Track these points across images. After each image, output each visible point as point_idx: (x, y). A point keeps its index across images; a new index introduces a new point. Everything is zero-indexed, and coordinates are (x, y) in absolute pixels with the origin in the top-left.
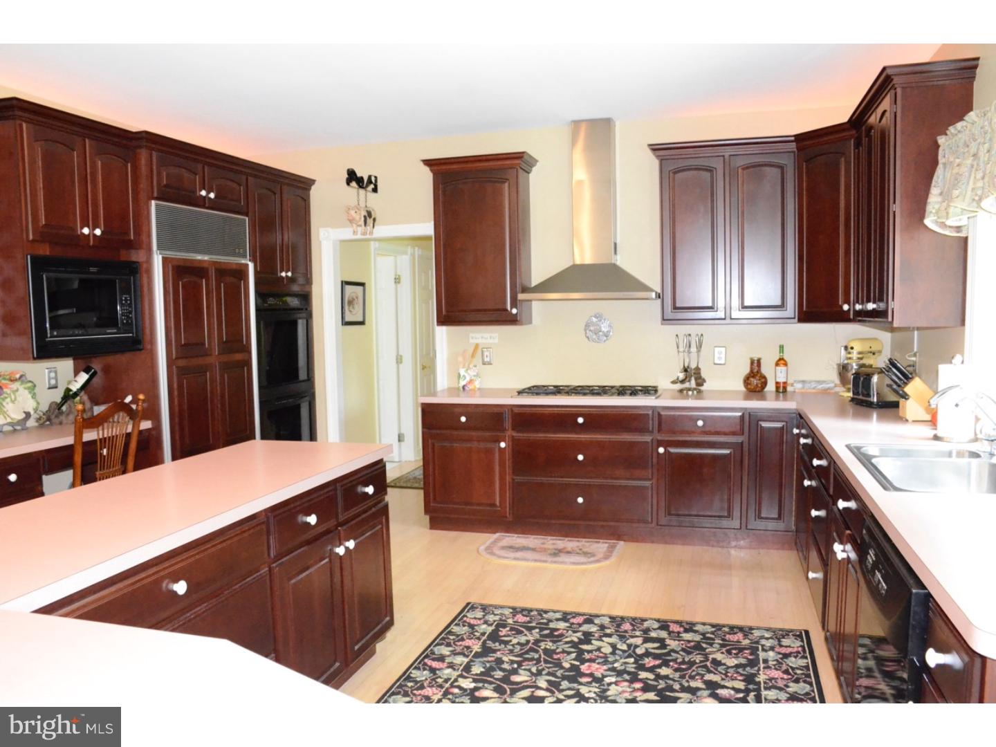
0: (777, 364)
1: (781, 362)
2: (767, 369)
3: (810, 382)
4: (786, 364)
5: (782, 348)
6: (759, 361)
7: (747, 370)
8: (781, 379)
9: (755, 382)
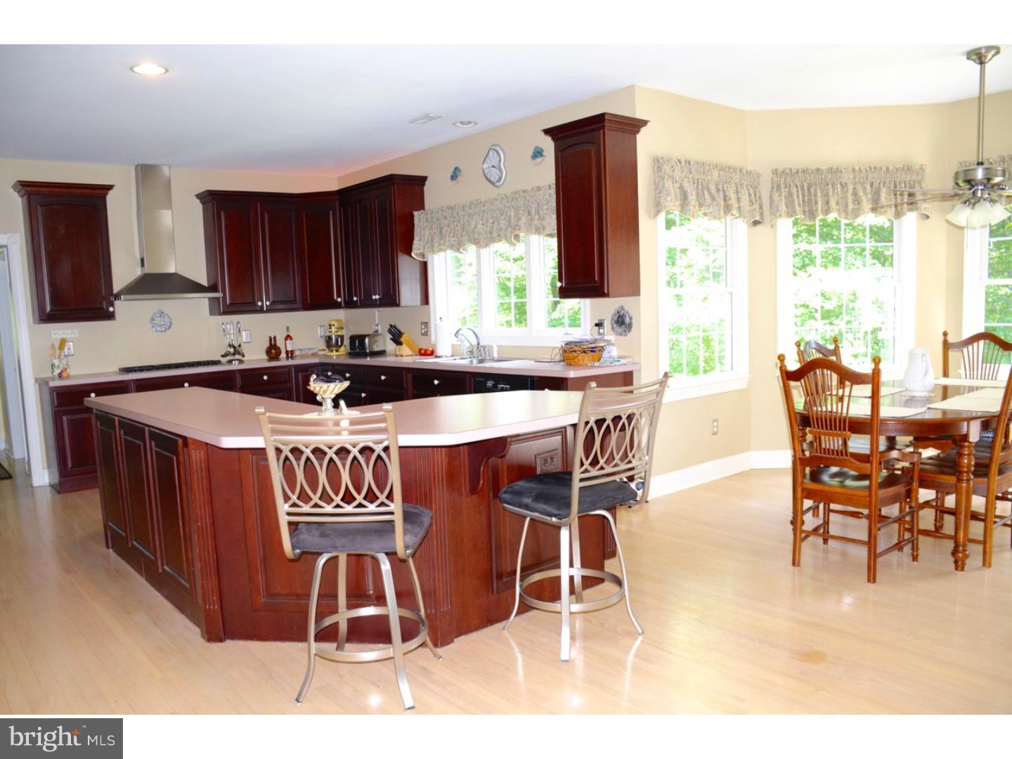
0: (286, 339)
1: (288, 337)
2: (280, 343)
3: (305, 349)
4: (291, 339)
5: (288, 329)
6: (275, 338)
7: (267, 345)
8: (289, 349)
9: (273, 351)
